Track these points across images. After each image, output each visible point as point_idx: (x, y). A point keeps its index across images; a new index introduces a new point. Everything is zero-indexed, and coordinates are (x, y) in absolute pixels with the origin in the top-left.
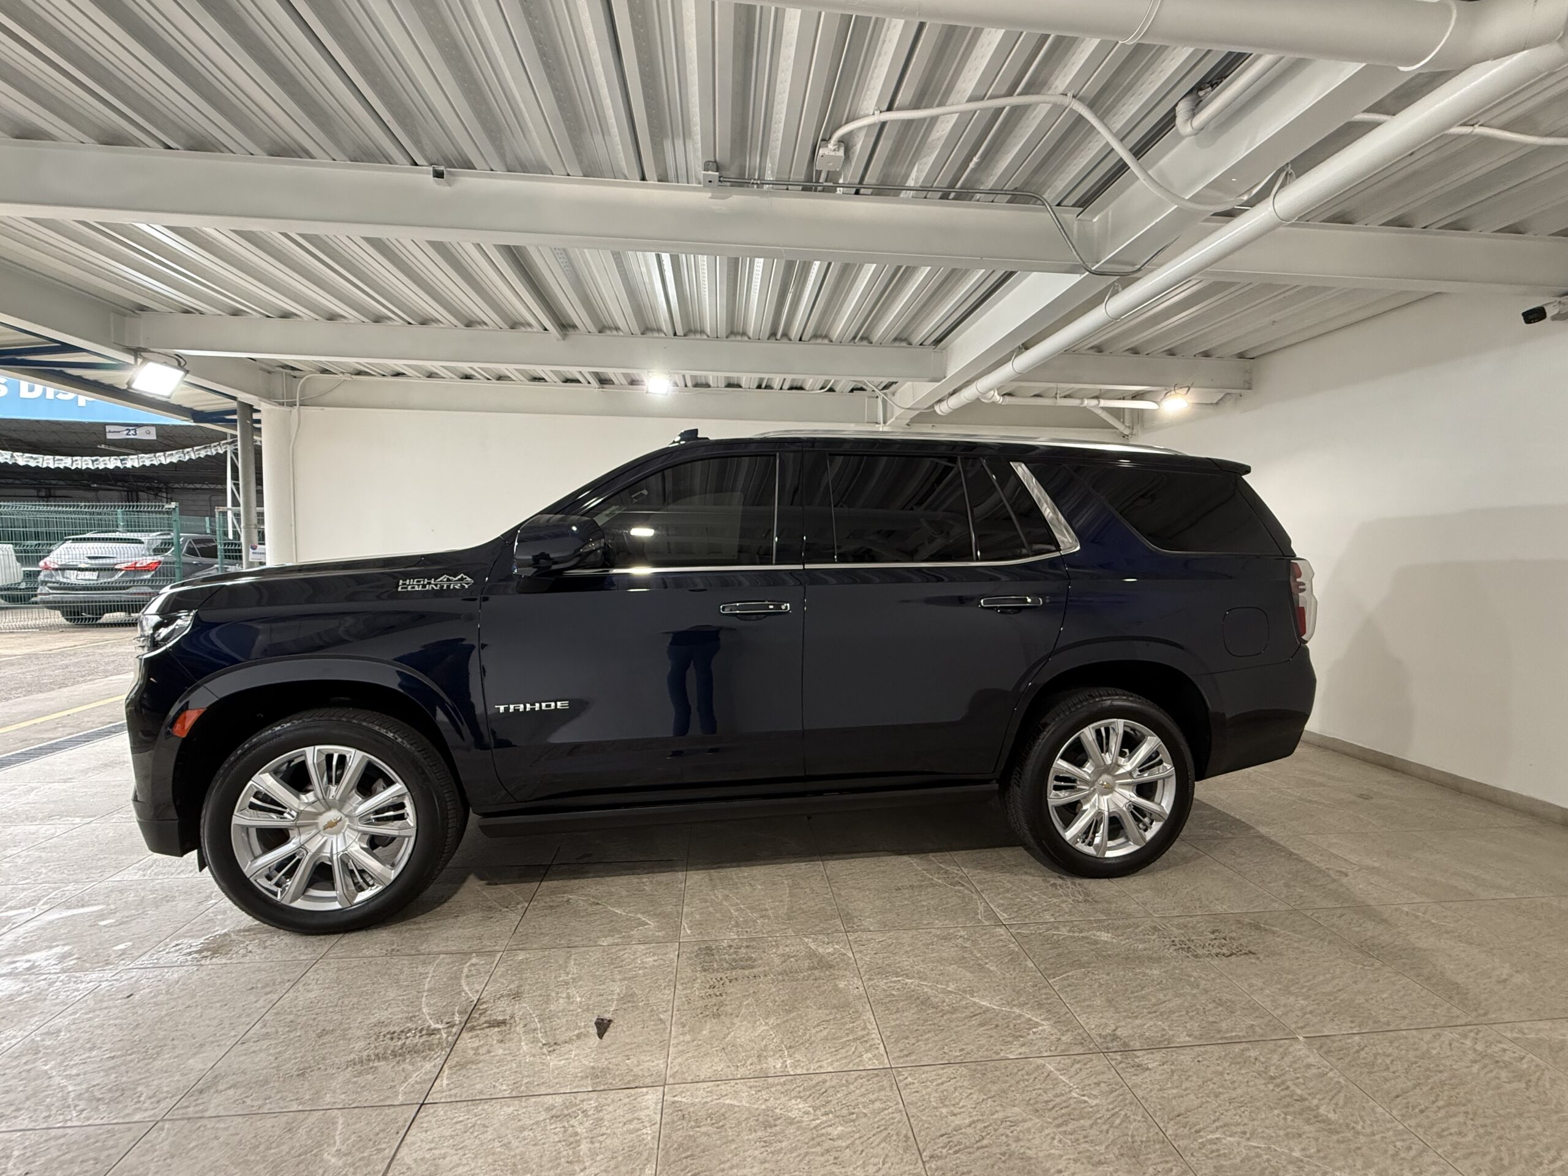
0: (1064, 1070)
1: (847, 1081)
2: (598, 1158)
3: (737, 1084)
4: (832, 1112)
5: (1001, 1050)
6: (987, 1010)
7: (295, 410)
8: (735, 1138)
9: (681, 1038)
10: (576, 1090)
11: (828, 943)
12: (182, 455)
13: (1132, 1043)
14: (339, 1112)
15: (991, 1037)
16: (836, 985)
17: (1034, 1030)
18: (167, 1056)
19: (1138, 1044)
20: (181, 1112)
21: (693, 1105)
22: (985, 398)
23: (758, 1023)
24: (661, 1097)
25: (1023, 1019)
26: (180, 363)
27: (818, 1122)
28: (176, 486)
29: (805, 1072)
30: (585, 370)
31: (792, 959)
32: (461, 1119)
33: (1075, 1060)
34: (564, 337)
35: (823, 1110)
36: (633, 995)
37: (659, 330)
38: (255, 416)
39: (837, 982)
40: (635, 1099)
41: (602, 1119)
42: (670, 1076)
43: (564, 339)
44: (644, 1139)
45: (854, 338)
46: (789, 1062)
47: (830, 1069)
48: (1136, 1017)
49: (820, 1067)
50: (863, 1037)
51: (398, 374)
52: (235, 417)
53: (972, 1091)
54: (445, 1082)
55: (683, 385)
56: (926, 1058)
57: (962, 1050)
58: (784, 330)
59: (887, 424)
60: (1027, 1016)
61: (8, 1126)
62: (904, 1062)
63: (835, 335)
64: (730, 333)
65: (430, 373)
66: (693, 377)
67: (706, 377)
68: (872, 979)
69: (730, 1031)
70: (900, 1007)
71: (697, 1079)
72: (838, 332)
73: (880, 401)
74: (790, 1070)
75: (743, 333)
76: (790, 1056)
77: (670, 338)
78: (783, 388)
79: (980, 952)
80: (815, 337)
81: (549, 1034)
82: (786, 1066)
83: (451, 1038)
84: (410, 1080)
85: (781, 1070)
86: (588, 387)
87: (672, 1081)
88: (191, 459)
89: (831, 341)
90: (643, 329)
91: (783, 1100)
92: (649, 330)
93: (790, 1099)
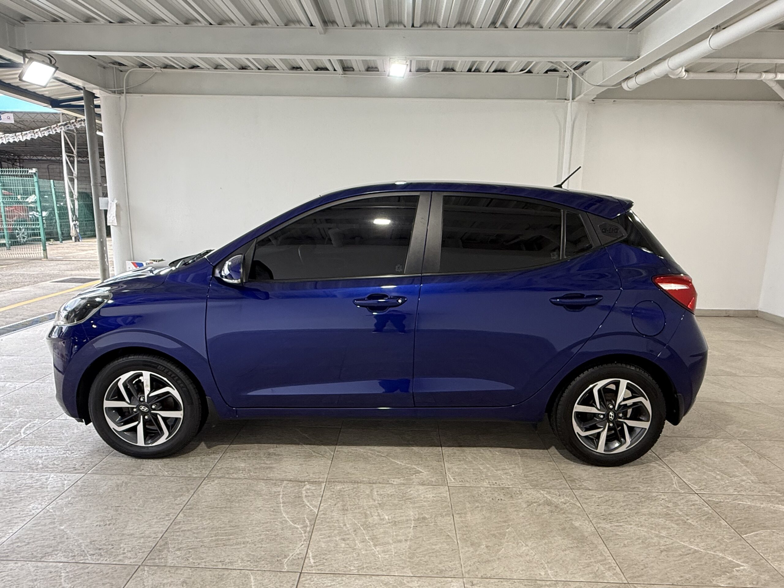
6: (696, 551)
7: (123, 97)
9: (467, 549)
10: (401, 575)
11: (559, 495)
12: (33, 134)
14: (249, 572)
15: (703, 570)
16: (572, 524)
17: (737, 569)
18: (131, 528)
20: (151, 561)
22: (674, 75)
23: (520, 544)
25: (726, 561)
26: (51, 61)
28: (25, 157)
29: (563, 579)
30: (334, 58)
31: (535, 504)
32: (329, 584)
34: (325, 33)
36: (424, 518)
37: (400, 23)
38: (96, 102)
39: (573, 522)
42: (466, 573)
45: (562, 24)
46: (549, 572)
47: (581, 580)
49: (574, 577)
50: (602, 560)
51: (194, 67)
52: (82, 103)
54: (312, 561)
56: (654, 580)
57: (681, 577)
58: (504, 17)
59: (575, 100)
60: (730, 559)
61: (53, 559)
62: (637, 581)
63: (546, 22)
64: (459, 23)
65: (218, 66)
66: (418, 62)
67: (428, 62)
68: (600, 523)
69: (501, 547)
70: (626, 543)
71: (485, 576)
72: (550, 18)
73: (570, 79)
74: (552, 577)
75: (469, 23)
76: (551, 568)
77: (409, 29)
78: (489, 70)
79: (681, 511)
80: (528, 24)
81: (374, 538)
82: (548, 575)
83: (307, 534)
84: (289, 557)
85: (545, 576)
86: (333, 74)
87: (467, 576)
88: (39, 137)
89: (542, 27)
90: (388, 22)
92: (394, 21)
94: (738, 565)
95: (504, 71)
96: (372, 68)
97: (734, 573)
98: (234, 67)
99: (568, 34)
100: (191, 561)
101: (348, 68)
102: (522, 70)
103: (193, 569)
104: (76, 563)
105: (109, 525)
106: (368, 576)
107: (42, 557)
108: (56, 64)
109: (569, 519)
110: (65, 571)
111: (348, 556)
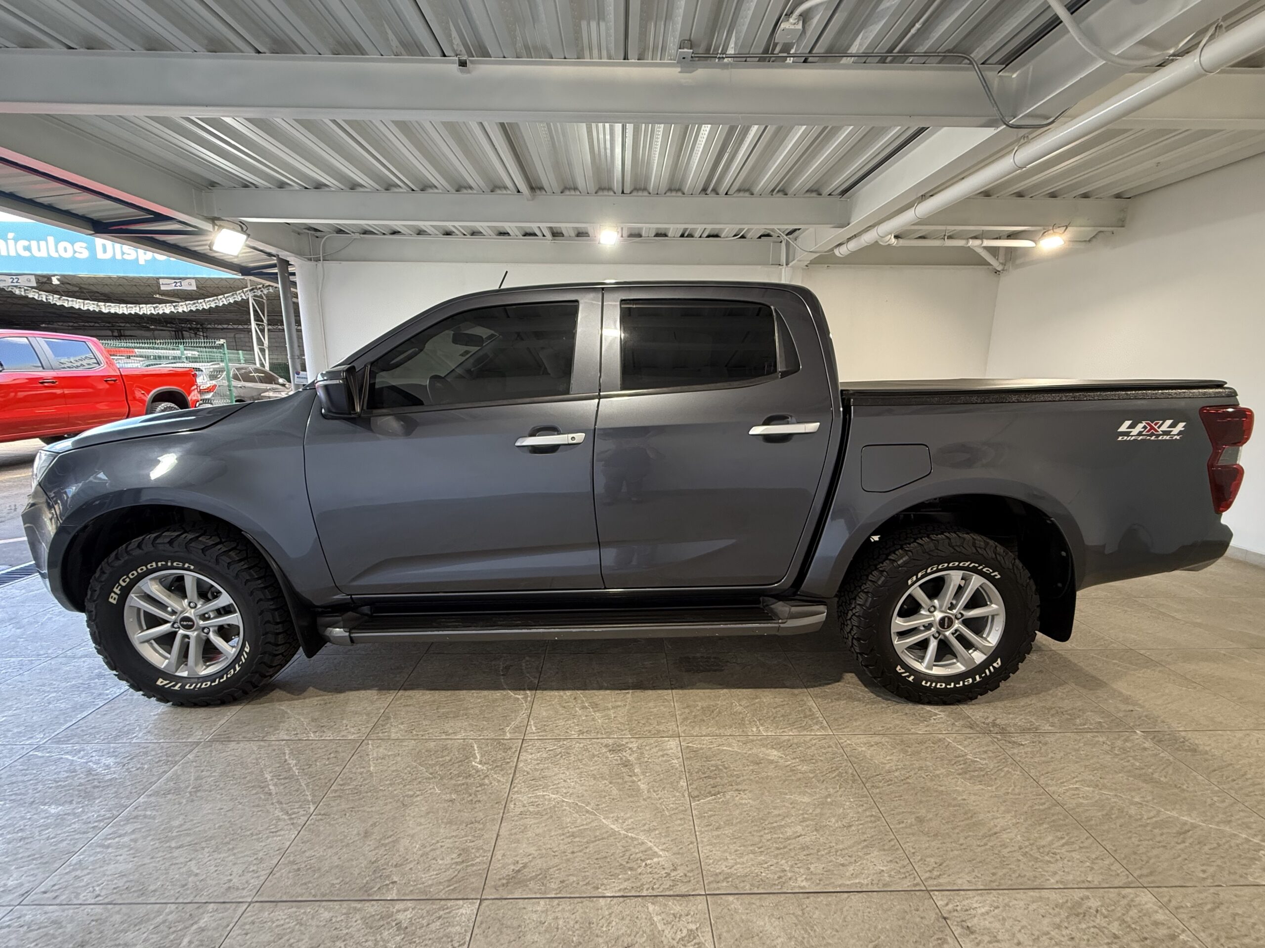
0: (959, 742)
1: (805, 741)
2: (647, 775)
3: (728, 739)
4: (798, 758)
5: (912, 728)
7: (320, 264)
8: (736, 769)
9: (684, 711)
10: (621, 737)
12: (217, 301)
13: (1008, 729)
14: (473, 740)
15: (903, 720)
17: (935, 718)
19: (1012, 729)
21: (702, 749)
22: (884, 242)
24: (679, 743)
26: (243, 228)
27: (789, 763)
28: (209, 326)
29: (774, 734)
30: (542, 225)
32: (551, 749)
33: (967, 737)
34: (533, 199)
35: (792, 756)
37: (610, 189)
40: (662, 744)
41: (643, 753)
42: (682, 732)
44: (674, 766)
45: (773, 191)
46: (761, 728)
47: (791, 733)
48: (1010, 713)
49: (784, 732)
50: (810, 715)
51: (395, 233)
53: (895, 751)
54: (534, 728)
56: (858, 731)
58: (715, 185)
59: (791, 266)
60: (929, 709)
62: (843, 733)
63: (757, 189)
64: (670, 190)
65: (420, 231)
66: (629, 228)
67: (640, 228)
68: (810, 682)
70: (834, 700)
71: (700, 735)
72: (760, 185)
73: (783, 243)
74: (763, 733)
75: (679, 190)
76: (762, 725)
77: (618, 196)
78: (703, 236)
80: (739, 190)
82: (760, 731)
83: (528, 705)
84: (510, 726)
86: (542, 240)
87: (683, 735)
88: (224, 304)
89: (752, 194)
90: (597, 188)
91: (762, 749)
92: (603, 187)
93: (767, 749)
94: (936, 714)
95: (717, 236)
96: (583, 233)
97: (932, 721)
98: (437, 233)
99: (779, 199)
100: (414, 733)
101: (557, 233)
102: (735, 236)
104: (299, 740)
106: (588, 740)
108: (247, 232)
109: (781, 680)
110: (288, 749)
111: (570, 722)
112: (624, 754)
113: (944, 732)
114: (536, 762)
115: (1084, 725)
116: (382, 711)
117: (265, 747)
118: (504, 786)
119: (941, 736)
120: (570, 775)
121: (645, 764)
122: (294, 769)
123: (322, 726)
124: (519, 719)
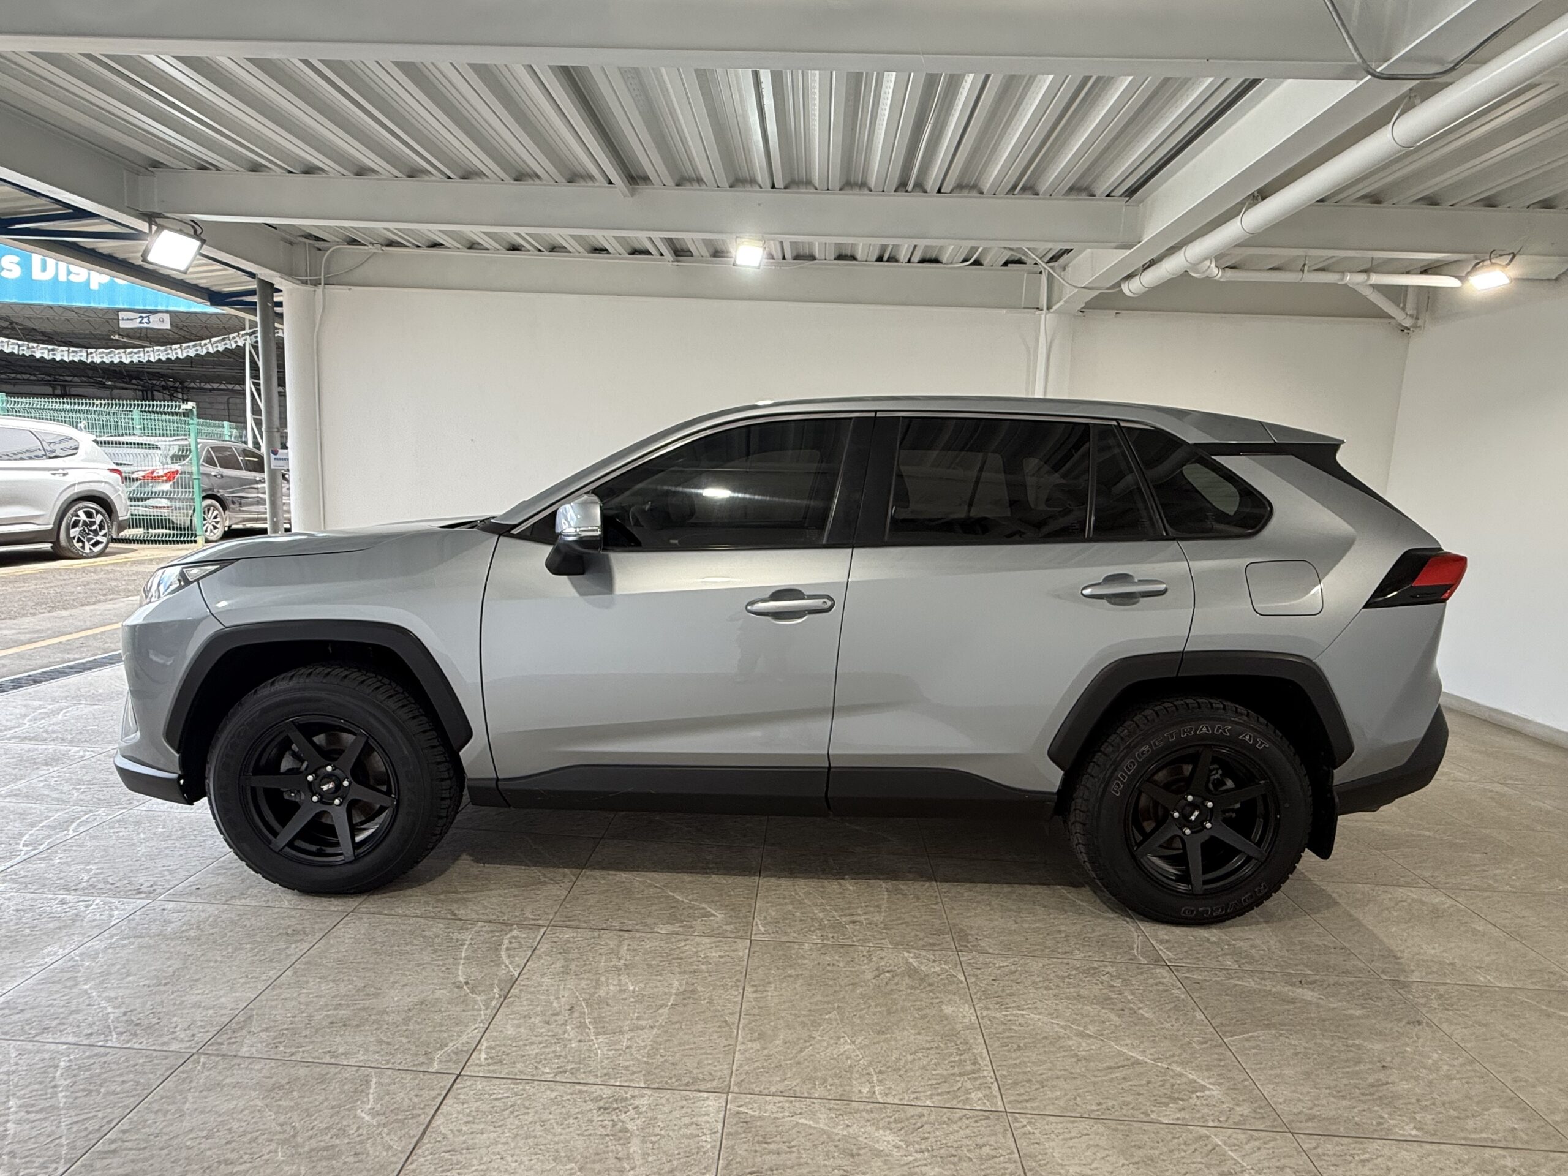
0: (1237, 1146)
1: (949, 1119)
2: (650, 1159)
3: (814, 1103)
4: (928, 1151)
5: (1152, 1112)
6: (1138, 1062)
7: (320, 290)
8: (810, 1161)
9: (750, 1045)
10: (626, 1084)
11: (934, 961)
14: (372, 1070)
15: (1139, 1094)
16: (940, 1009)
17: (1199, 1094)
19: (1342, 1129)
20: (215, 1048)
21: (761, 1118)
23: (842, 1040)
24: (724, 1104)
25: (1184, 1080)
26: (196, 230)
27: (911, 1158)
29: (896, 1101)
30: (656, 235)
31: (887, 975)
32: (500, 1096)
33: (1252, 1136)
35: (918, 1147)
36: (694, 992)
37: (753, 181)
39: (943, 1007)
40: (694, 1103)
41: (656, 1118)
42: (735, 1085)
43: (632, 195)
44: (703, 1147)
45: (1013, 188)
46: (877, 1088)
47: (928, 1103)
48: (1344, 1097)
49: (916, 1098)
50: (973, 1072)
51: (435, 245)
52: (254, 298)
53: (1110, 1153)
54: (483, 1056)
55: (781, 257)
56: (1051, 1107)
57: (1099, 1104)
58: (918, 176)
59: (1052, 310)
60: (1191, 1076)
61: (54, 1038)
62: (1023, 1108)
63: (987, 184)
64: (847, 184)
66: (793, 244)
67: (811, 244)
68: (988, 1009)
69: (808, 1044)
70: (1022, 1045)
71: (766, 1092)
72: (992, 179)
73: (1044, 277)
74: (878, 1096)
75: (863, 185)
76: (880, 1081)
77: (766, 192)
78: (912, 260)
79: (1133, 994)
80: (960, 187)
81: (598, 1021)
82: (874, 1093)
83: (489, 1010)
84: (446, 1049)
85: (868, 1095)
86: (661, 260)
87: (736, 1090)
88: (210, 352)
89: (981, 192)
90: (732, 179)
91: (869, 1129)
92: (740, 181)
93: (878, 1129)
94: (1203, 1088)
95: (935, 261)
96: (722, 252)
97: (1192, 1101)
98: (498, 247)
99: (1024, 203)
100: (281, 1048)
101: (683, 251)
102: (964, 261)
103: (280, 1063)
104: (90, 1045)
105: (166, 984)
106: (568, 1085)
107: (37, 1035)
108: (202, 236)
109: (938, 1001)
110: (67, 1059)
111: (547, 1050)
112: (623, 1116)
113: (1211, 1124)
114: (465, 1119)
115: (1482, 1131)
116: (246, 1004)
117: (30, 1052)
118: (394, 1159)
119: (1204, 1131)
120: (514, 1148)
121: (653, 1139)
122: (60, 1095)
123: (137, 1025)
124: (464, 1038)
